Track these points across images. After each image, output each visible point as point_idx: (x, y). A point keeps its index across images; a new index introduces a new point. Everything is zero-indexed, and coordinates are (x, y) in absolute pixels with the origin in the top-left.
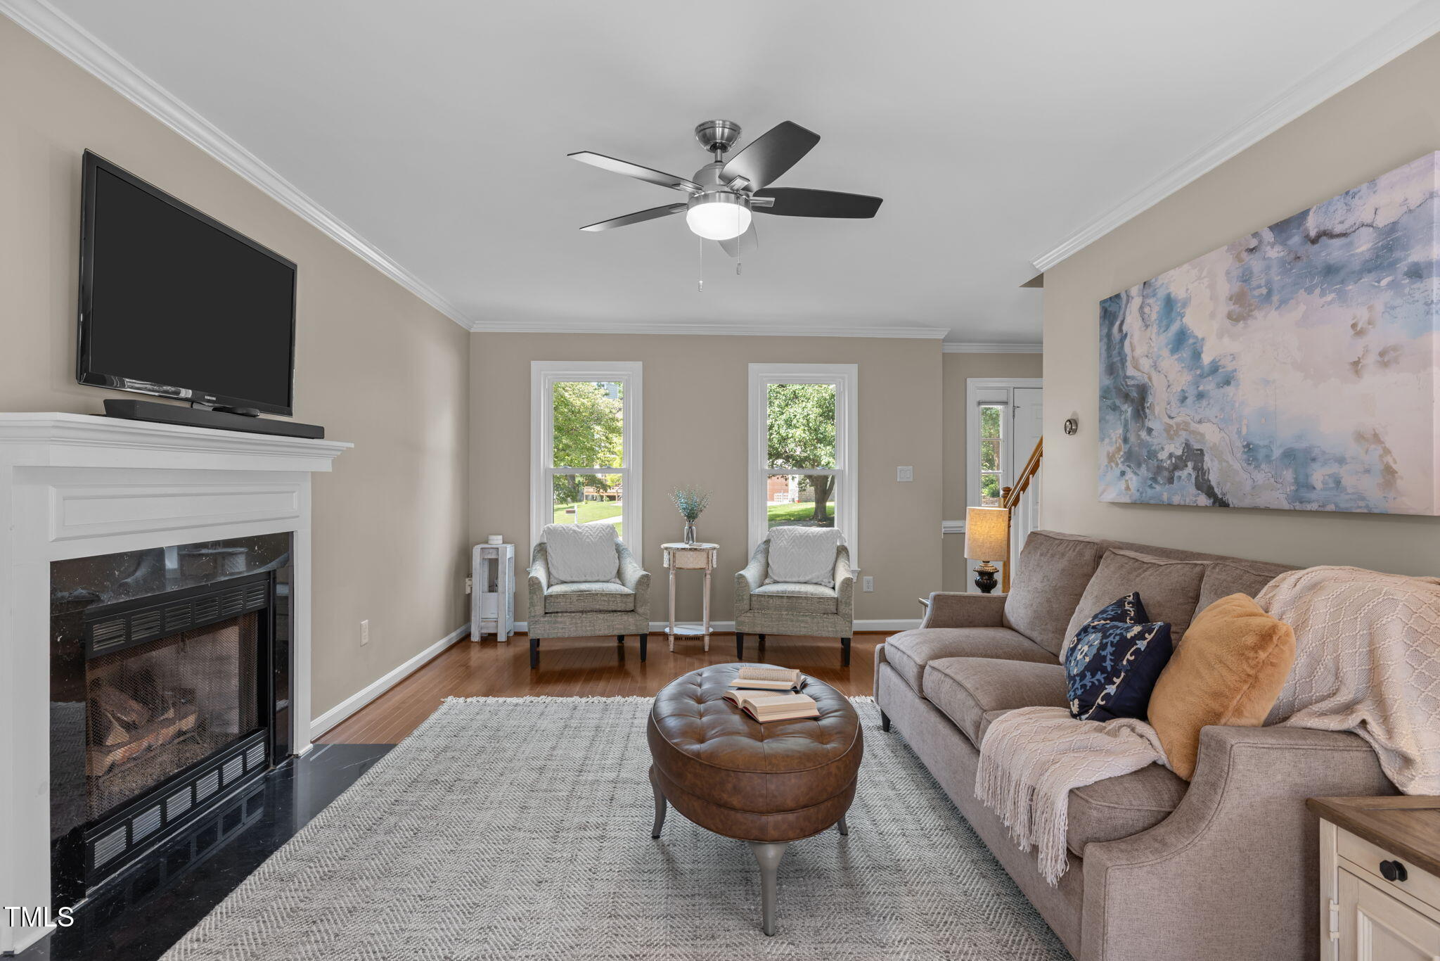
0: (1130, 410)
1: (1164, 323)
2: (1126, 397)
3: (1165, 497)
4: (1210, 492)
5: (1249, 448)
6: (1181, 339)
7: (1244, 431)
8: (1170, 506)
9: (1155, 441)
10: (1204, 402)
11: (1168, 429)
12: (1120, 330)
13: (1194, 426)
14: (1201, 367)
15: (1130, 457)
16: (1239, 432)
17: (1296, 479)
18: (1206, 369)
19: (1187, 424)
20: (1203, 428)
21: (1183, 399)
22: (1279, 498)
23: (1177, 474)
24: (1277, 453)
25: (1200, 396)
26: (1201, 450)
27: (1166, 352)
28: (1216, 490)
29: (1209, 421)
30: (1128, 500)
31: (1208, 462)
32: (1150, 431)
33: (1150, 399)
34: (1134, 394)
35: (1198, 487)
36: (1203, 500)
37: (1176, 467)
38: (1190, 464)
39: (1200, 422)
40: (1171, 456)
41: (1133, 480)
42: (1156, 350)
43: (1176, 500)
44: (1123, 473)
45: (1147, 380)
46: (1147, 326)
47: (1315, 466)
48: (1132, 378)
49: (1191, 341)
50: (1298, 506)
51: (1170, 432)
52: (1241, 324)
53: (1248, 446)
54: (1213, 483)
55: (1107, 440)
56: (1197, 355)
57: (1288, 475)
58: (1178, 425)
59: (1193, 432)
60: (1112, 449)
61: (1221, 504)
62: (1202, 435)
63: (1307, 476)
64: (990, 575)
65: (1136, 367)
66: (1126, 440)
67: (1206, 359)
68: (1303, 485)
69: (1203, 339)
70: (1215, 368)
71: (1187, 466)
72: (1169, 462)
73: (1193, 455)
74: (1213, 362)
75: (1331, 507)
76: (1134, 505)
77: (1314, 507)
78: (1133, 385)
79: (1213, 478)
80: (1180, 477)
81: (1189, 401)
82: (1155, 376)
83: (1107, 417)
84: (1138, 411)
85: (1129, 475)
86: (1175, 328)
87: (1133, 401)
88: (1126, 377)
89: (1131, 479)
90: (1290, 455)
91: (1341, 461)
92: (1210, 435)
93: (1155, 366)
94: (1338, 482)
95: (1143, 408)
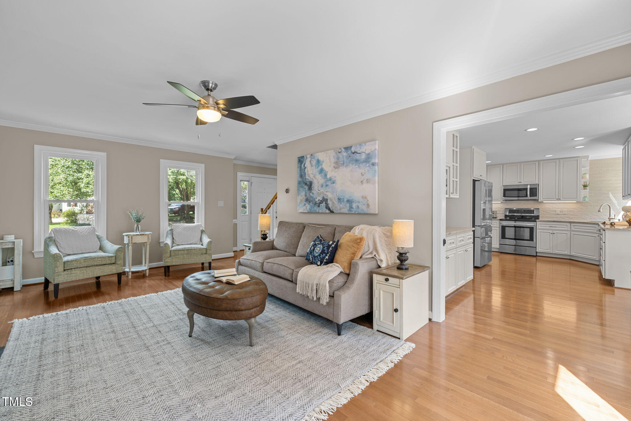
0: (307, 188)
1: (317, 166)
2: (306, 184)
3: (317, 211)
4: (329, 209)
5: (339, 199)
6: (322, 171)
7: (338, 195)
8: (319, 213)
9: (314, 196)
10: (328, 187)
11: (318, 193)
12: (304, 166)
13: (325, 193)
14: (327, 178)
15: (307, 200)
16: (336, 195)
17: (349, 206)
18: (328, 179)
19: (323, 192)
20: (327, 193)
21: (322, 186)
22: (345, 210)
23: (321, 205)
24: (345, 200)
25: (327, 186)
26: (327, 199)
27: (317, 174)
28: (331, 209)
29: (329, 192)
30: (307, 212)
31: (329, 202)
32: (313, 193)
33: (313, 185)
34: (308, 183)
35: (326, 208)
36: (327, 211)
37: (320, 203)
38: (324, 202)
39: (327, 192)
40: (319, 200)
41: (308, 206)
42: (315, 173)
43: (320, 211)
44: (305, 204)
45: (312, 180)
46: (312, 166)
47: (354, 203)
48: (308, 179)
49: (324, 172)
50: (350, 212)
51: (319, 194)
52: (337, 169)
53: (339, 198)
54: (330, 207)
55: (300, 195)
56: (326, 175)
57: (348, 205)
58: (321, 192)
59: (325, 194)
60: (302, 198)
61: (332, 212)
62: (327, 195)
63: (352, 206)
64: (266, 235)
65: (309, 176)
66: (306, 196)
67: (328, 177)
68: (351, 207)
69: (327, 172)
70: (330, 179)
71: (323, 203)
72: (318, 202)
73: (325, 200)
74: (330, 177)
75: (357, 212)
76: (309, 213)
77: (353, 212)
78: (308, 181)
79: (330, 206)
80: (321, 206)
81: (324, 186)
82: (314, 179)
83: (300, 189)
84: (309, 188)
85: (307, 205)
86: (320, 168)
87: (308, 185)
88: (306, 179)
89: (307, 206)
90: (348, 201)
91: (359, 202)
92: (329, 195)
93: (314, 177)
94: (358, 207)
95: (311, 187)
